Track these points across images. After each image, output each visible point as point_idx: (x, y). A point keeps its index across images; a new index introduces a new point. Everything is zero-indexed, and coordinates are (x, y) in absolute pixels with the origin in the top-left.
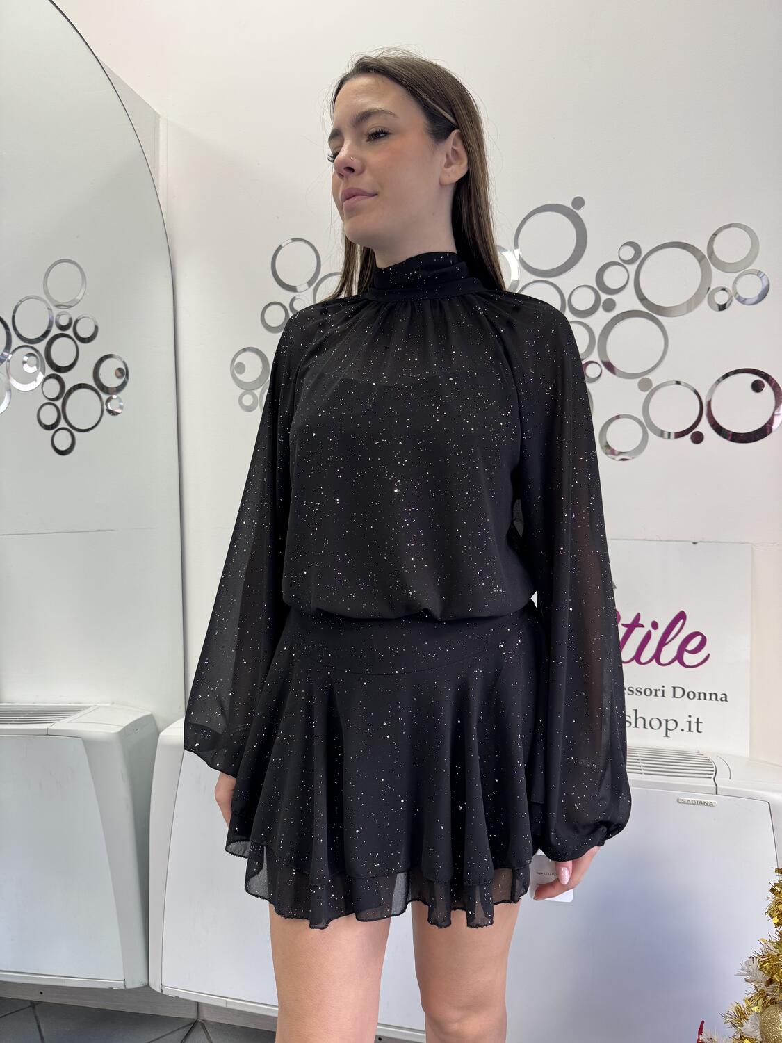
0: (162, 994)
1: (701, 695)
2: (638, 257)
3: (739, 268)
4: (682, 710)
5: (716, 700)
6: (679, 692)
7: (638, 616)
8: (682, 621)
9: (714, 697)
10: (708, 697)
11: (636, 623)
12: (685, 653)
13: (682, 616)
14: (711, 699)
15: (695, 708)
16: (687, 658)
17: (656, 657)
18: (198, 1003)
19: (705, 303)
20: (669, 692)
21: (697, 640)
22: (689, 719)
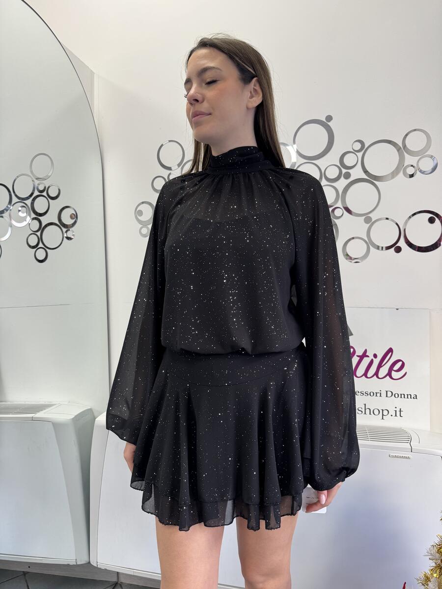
0: (97, 567)
1: (402, 396)
2: (363, 148)
3: (421, 154)
4: (391, 404)
5: (411, 398)
6: (389, 394)
7: (366, 351)
8: (390, 353)
9: (409, 396)
10: (406, 396)
11: (365, 355)
12: (393, 372)
13: (390, 350)
14: (408, 398)
15: (399, 403)
16: (394, 374)
17: (376, 374)
18: (118, 572)
19: (401, 174)
20: (384, 394)
21: (400, 364)
22: (395, 409)
